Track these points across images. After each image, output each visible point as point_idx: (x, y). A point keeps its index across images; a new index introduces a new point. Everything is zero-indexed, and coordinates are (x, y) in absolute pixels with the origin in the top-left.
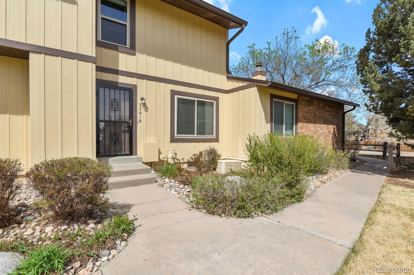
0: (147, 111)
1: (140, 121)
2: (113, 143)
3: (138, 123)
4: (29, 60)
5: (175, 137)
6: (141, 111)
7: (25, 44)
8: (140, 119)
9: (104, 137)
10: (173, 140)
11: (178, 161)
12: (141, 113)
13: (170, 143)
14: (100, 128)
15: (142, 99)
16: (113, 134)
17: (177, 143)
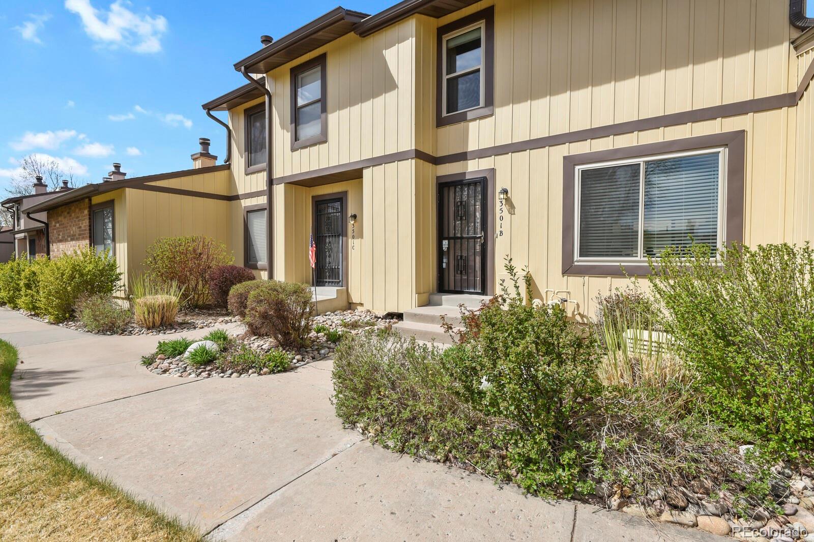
0: (513, 213)
1: (501, 232)
2: (459, 272)
3: (497, 237)
4: (362, 178)
5: (576, 264)
6: (501, 215)
7: (350, 164)
8: (501, 230)
9: (448, 264)
10: (569, 269)
11: (583, 320)
12: (502, 218)
13: (563, 276)
14: (444, 249)
15: (505, 192)
16: (459, 258)
17: (581, 276)
